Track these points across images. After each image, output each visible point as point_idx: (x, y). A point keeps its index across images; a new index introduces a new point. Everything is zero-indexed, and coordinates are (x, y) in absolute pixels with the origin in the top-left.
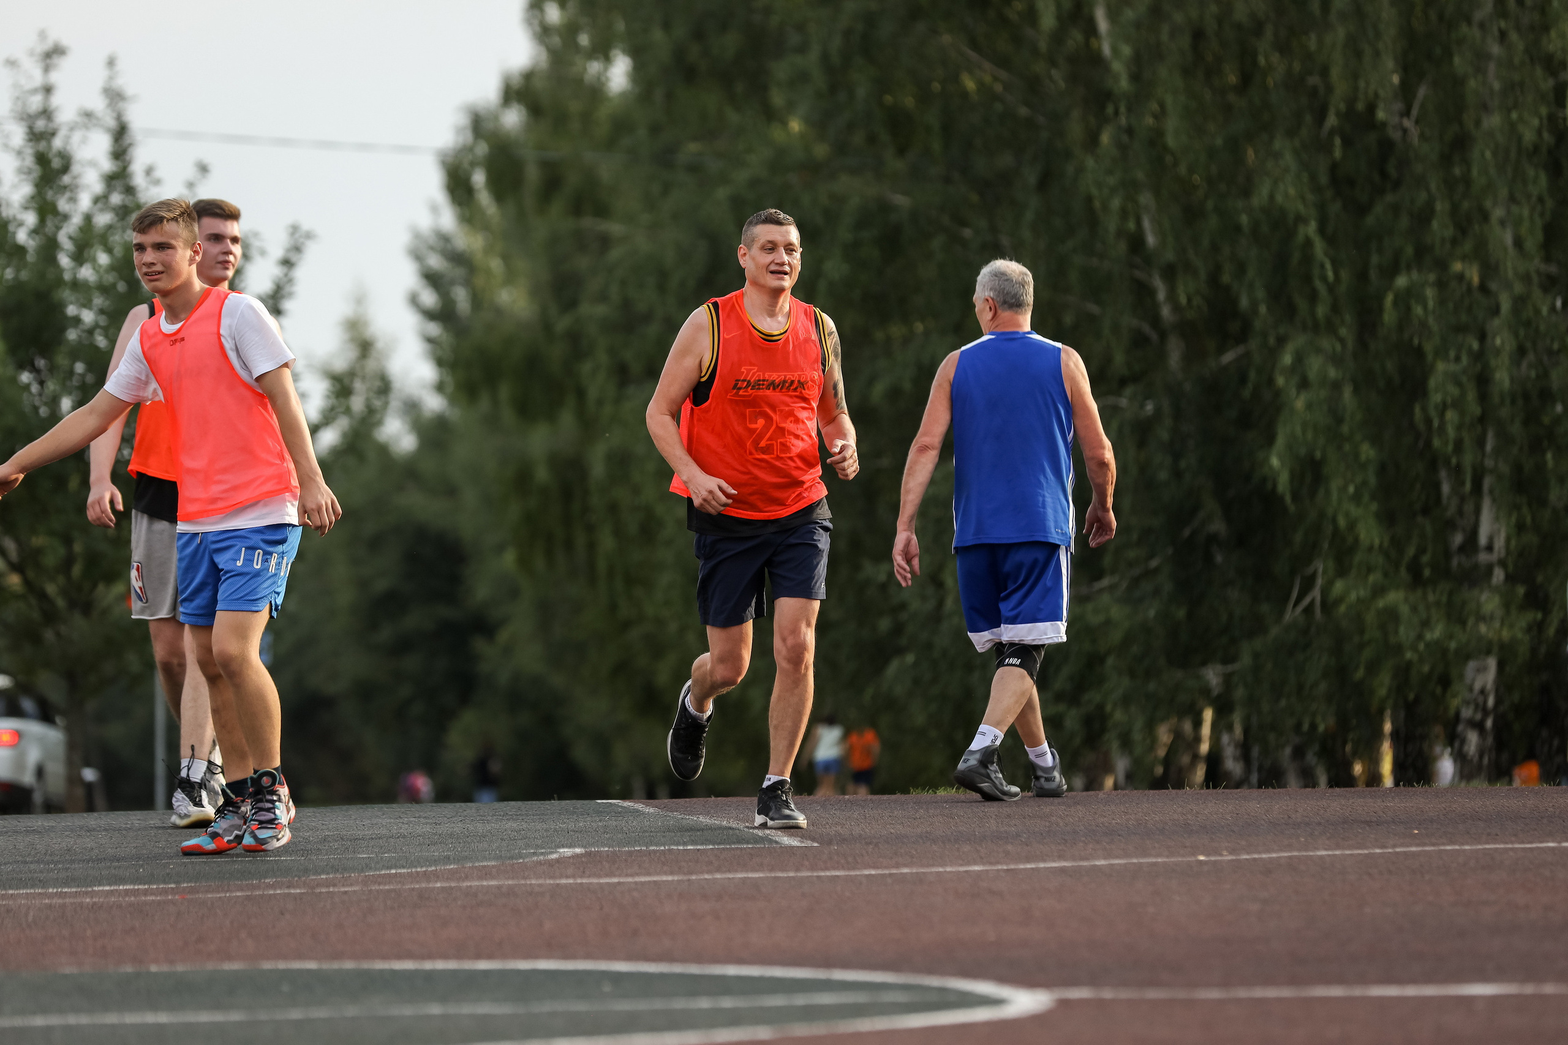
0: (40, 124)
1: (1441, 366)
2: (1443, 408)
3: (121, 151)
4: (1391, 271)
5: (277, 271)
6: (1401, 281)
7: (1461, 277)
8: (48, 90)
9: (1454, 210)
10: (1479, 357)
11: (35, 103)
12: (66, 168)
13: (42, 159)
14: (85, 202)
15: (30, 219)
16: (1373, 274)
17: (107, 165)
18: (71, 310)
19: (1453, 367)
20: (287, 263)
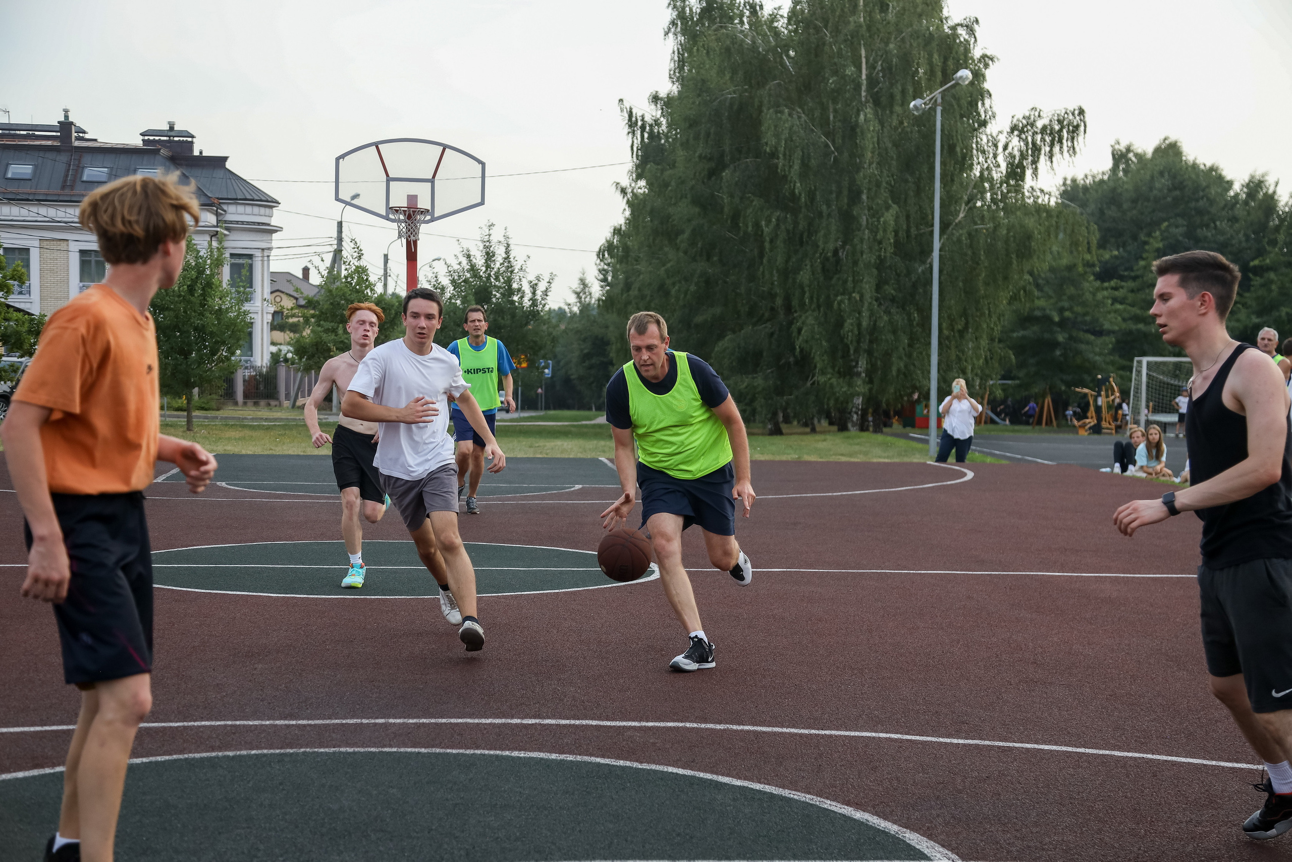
0: (487, 244)
1: (848, 321)
2: (849, 331)
3: (507, 252)
4: (837, 296)
5: (547, 285)
6: (839, 298)
7: (855, 298)
8: (490, 235)
9: (853, 281)
10: (858, 319)
11: (486, 238)
12: (494, 256)
13: (487, 254)
14: (498, 265)
15: (484, 269)
16: (832, 296)
17: (504, 256)
18: (494, 293)
19: (851, 321)
20: (549, 282)
